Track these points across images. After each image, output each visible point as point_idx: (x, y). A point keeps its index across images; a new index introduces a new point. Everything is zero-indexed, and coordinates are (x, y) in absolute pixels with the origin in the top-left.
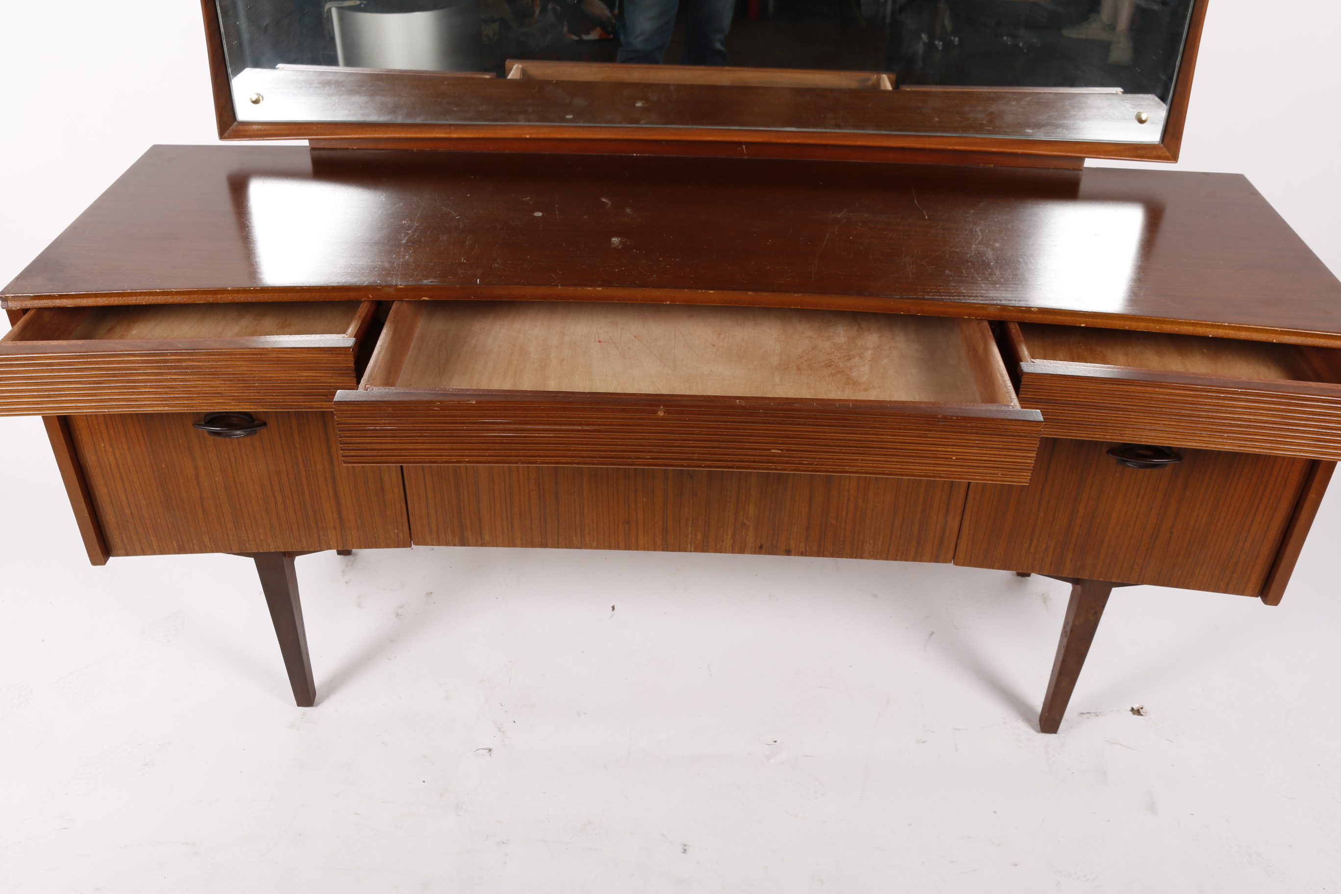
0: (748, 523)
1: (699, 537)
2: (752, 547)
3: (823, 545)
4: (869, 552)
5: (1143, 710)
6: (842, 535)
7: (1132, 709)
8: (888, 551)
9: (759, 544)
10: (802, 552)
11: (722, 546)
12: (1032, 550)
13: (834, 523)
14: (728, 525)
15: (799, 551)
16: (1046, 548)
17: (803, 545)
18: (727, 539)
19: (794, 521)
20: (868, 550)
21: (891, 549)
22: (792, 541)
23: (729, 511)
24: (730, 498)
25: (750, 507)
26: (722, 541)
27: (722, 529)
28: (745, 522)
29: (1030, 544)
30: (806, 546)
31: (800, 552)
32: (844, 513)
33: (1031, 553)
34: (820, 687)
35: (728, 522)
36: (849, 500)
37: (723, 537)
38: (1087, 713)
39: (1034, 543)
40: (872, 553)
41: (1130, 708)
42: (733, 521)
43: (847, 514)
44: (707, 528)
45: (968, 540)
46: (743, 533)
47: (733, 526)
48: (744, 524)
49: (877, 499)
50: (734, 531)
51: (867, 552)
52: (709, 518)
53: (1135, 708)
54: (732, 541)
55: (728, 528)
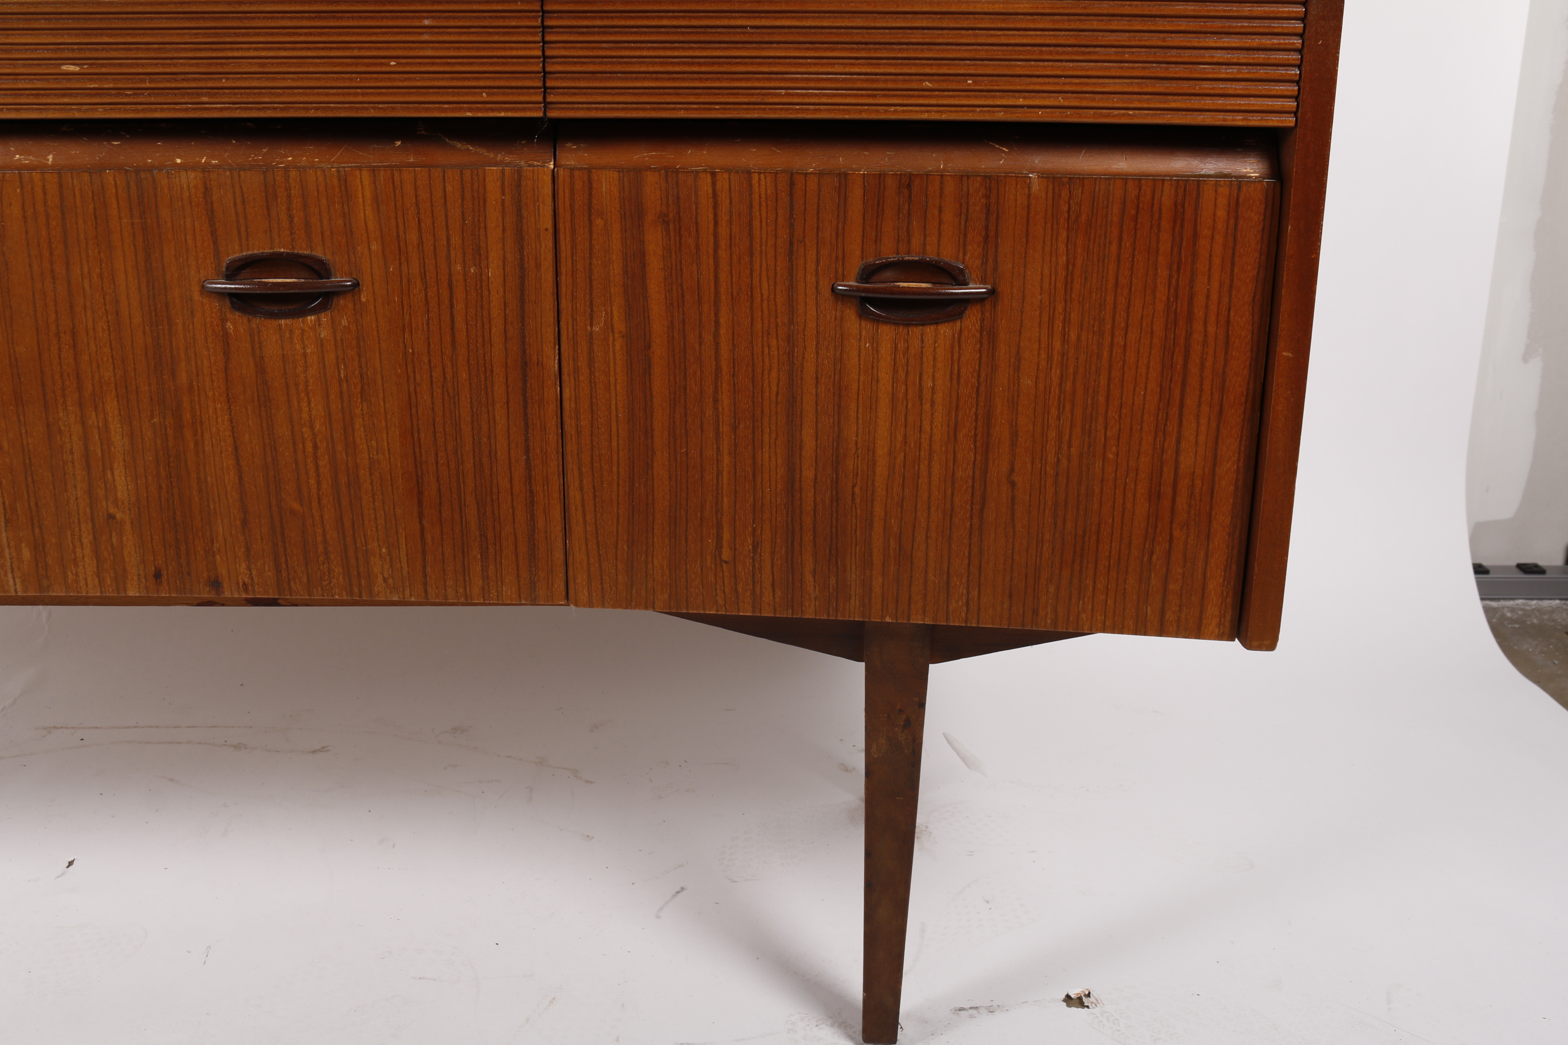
0: (119, 516)
1: (26, 553)
2: (139, 575)
3: (284, 566)
4: (385, 580)
5: (1092, 999)
6: (319, 539)
7: (1068, 997)
8: (425, 576)
9: (153, 569)
10: (244, 584)
11: (77, 575)
12: (726, 554)
13: (296, 506)
14: (79, 523)
15: (238, 583)
16: (756, 546)
17: (243, 566)
18: (83, 556)
19: (212, 507)
20: (382, 573)
21: (429, 569)
22: (218, 557)
23: (75, 487)
24: (72, 452)
25: (116, 473)
26: (76, 565)
27: (69, 533)
28: (112, 510)
29: (719, 538)
30: (249, 569)
31: (241, 584)
32: (312, 482)
33: (726, 562)
34: (420, 978)
35: (78, 514)
36: (315, 447)
37: (75, 553)
38: (971, 1008)
39: (726, 536)
40: (391, 581)
41: (1063, 996)
42: (88, 510)
43: (319, 483)
44: (37, 531)
45: (586, 539)
46: (114, 540)
47: (90, 524)
48: (111, 517)
49: (374, 443)
50: (95, 538)
51: (380, 579)
52: (37, 504)
53: (1073, 996)
54: (95, 561)
55: (80, 530)
